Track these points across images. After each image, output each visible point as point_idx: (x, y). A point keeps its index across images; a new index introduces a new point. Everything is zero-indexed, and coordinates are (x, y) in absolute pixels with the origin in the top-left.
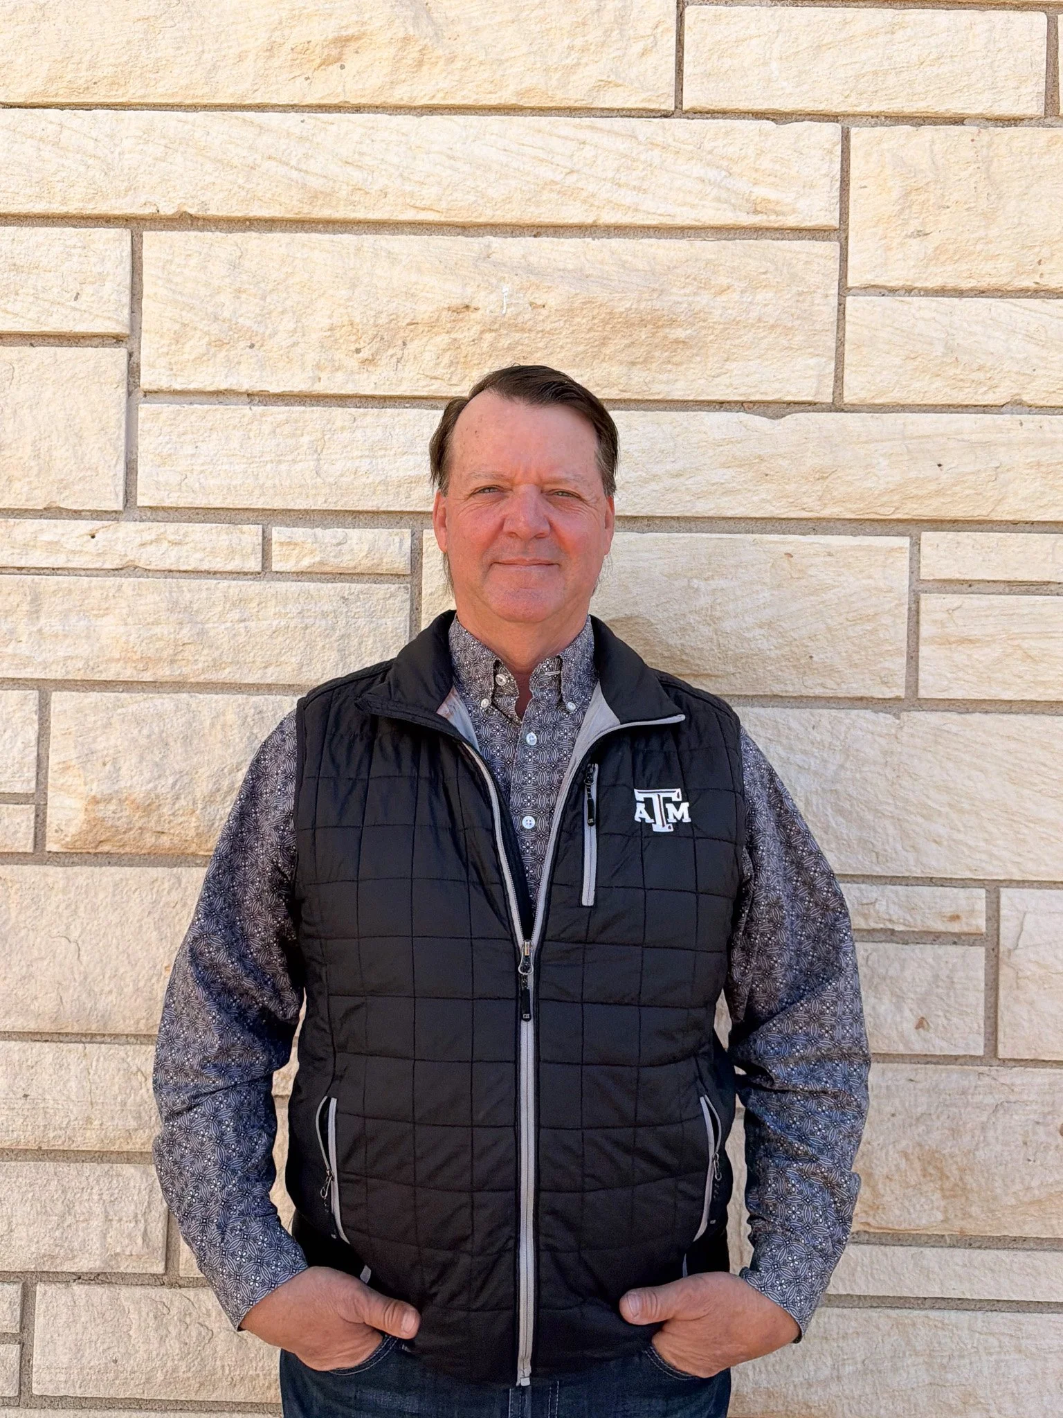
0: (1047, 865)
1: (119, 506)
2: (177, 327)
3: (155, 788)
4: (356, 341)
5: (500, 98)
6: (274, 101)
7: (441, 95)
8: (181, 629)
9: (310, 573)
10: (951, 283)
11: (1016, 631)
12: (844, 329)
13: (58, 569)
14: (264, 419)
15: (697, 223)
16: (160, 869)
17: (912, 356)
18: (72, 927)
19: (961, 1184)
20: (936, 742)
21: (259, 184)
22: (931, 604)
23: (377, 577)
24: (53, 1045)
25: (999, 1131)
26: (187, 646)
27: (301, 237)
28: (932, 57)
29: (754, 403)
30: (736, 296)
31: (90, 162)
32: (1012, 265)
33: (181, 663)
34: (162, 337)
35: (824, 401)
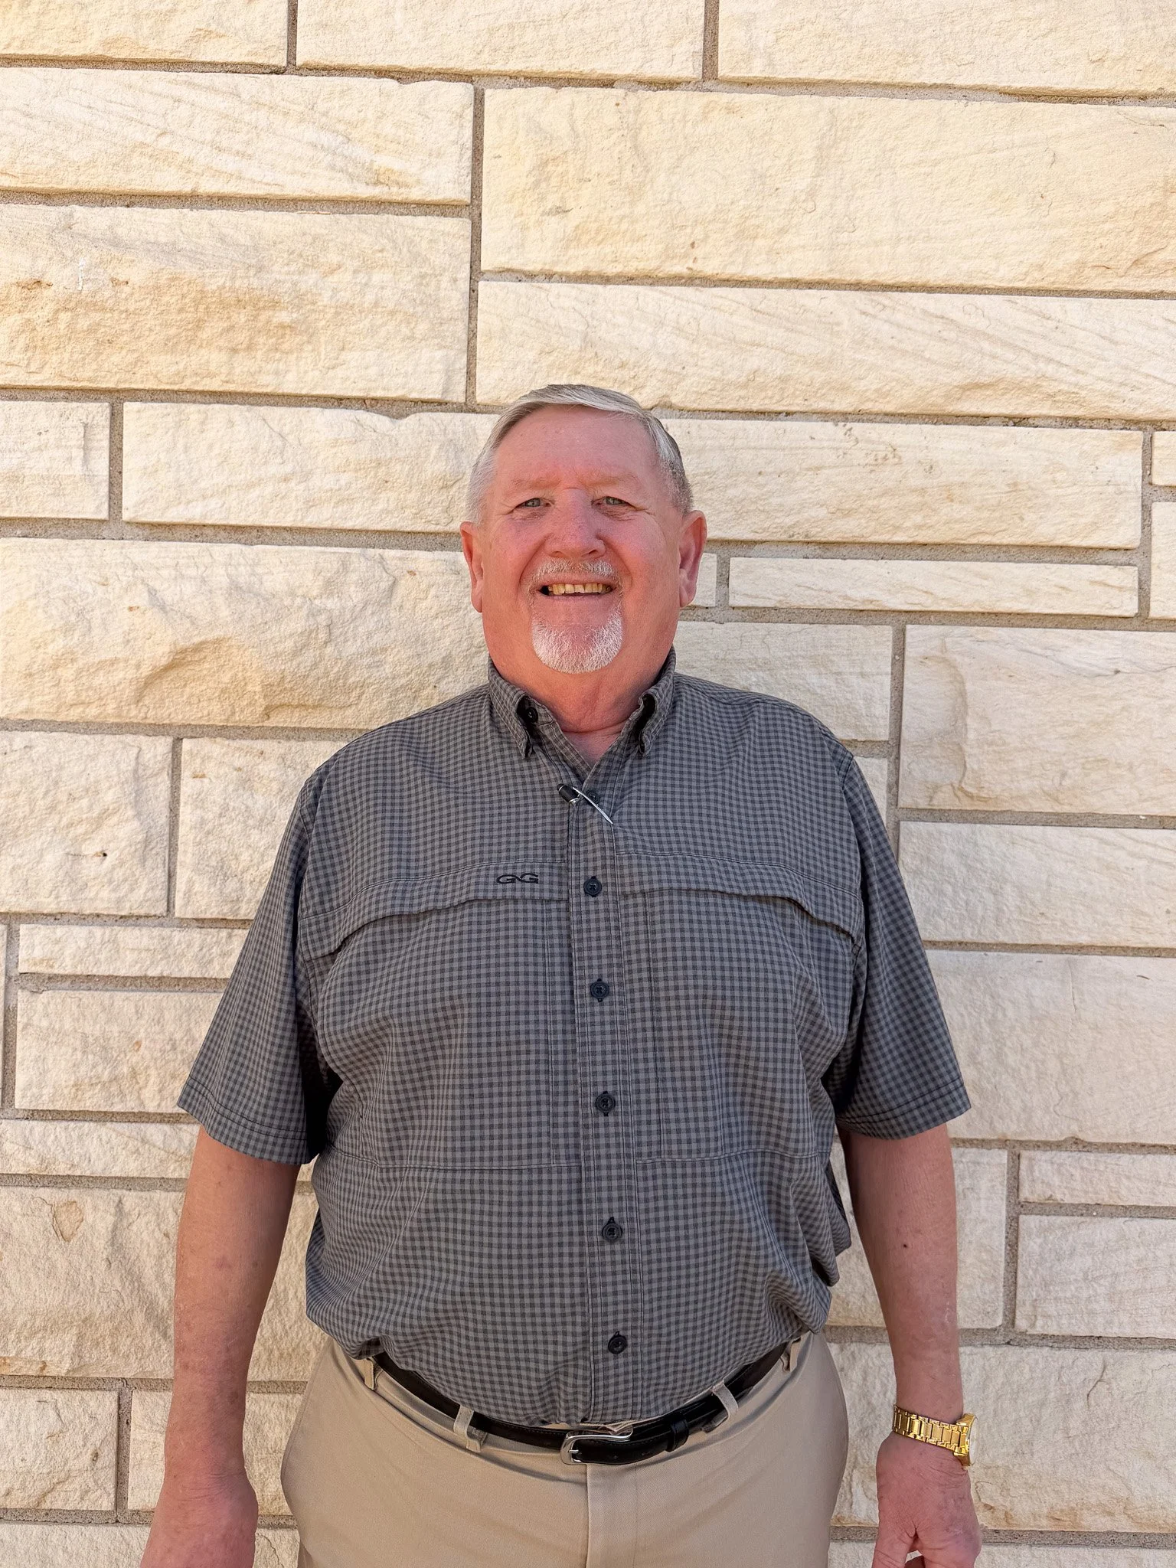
5: (87, 48)
7: (17, 43)
10: (595, 268)
12: (473, 318)
15: (308, 194)
17: (549, 349)
28: (574, 10)
29: (375, 400)
30: (348, 276)
32: (661, 247)
35: (455, 400)
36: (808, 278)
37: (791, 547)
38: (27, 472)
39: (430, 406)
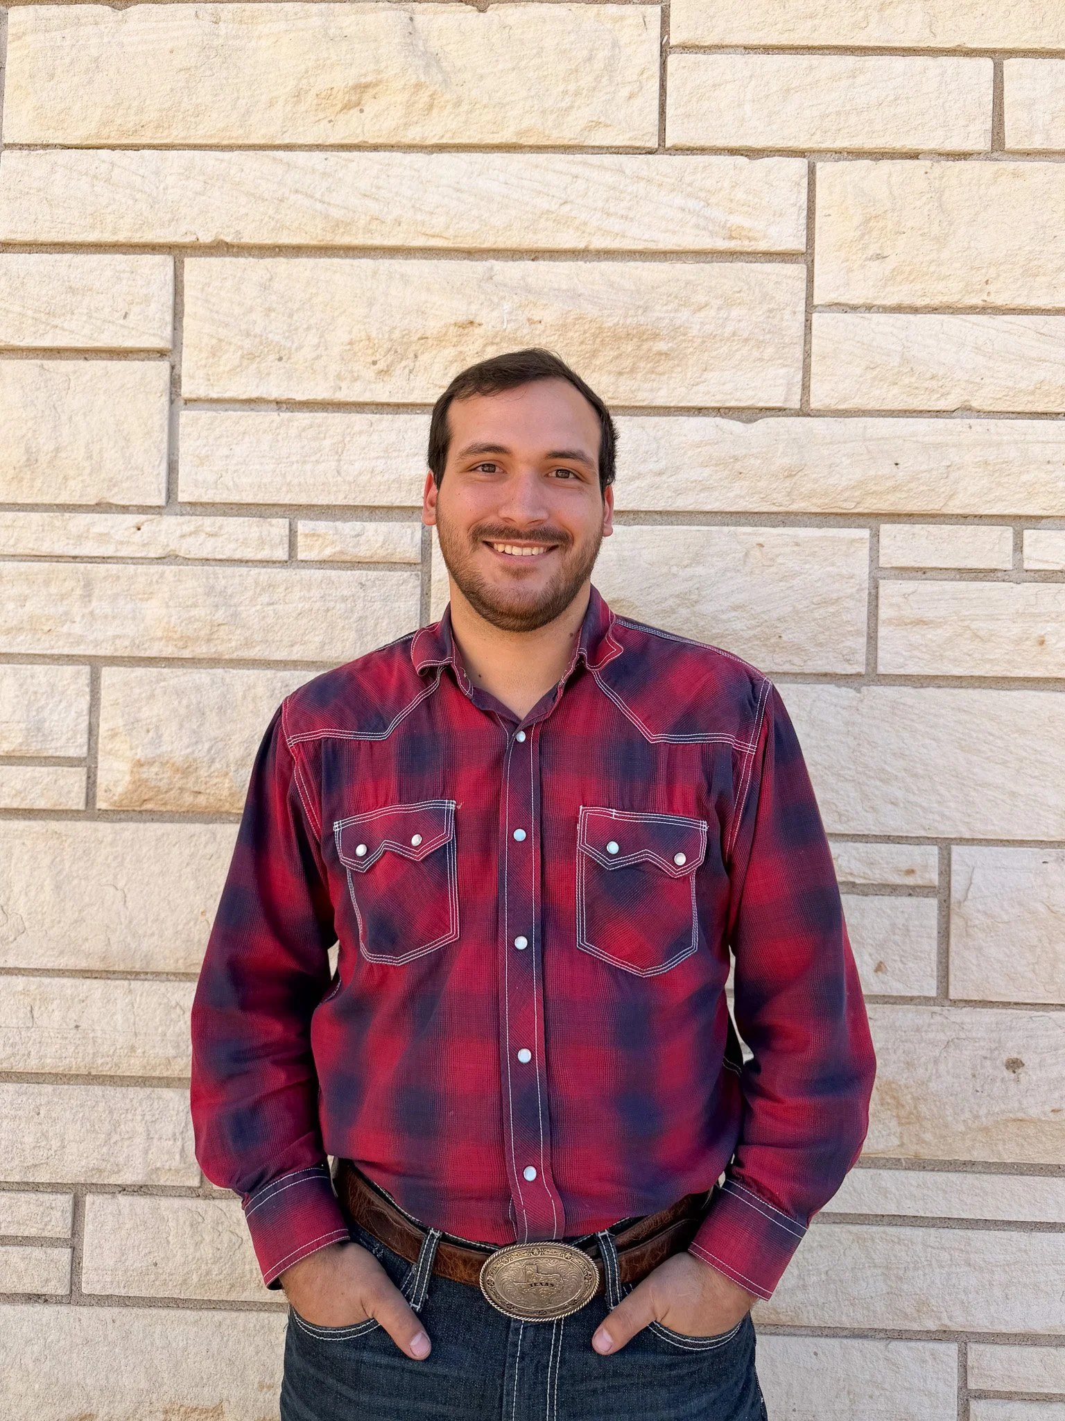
0: (993, 825)
1: (161, 501)
2: (214, 341)
3: (193, 752)
4: (373, 354)
5: (502, 137)
6: (300, 142)
7: (450, 134)
8: (216, 611)
9: (332, 561)
10: (907, 301)
11: (967, 613)
12: (810, 342)
13: (108, 558)
14: (291, 424)
15: (677, 248)
16: (197, 825)
17: (872, 366)
18: (119, 877)
19: (915, 1112)
20: (894, 714)
21: (286, 215)
22: (889, 589)
23: (391, 565)
24: (102, 982)
25: (950, 1065)
26: (222, 627)
27: (324, 262)
28: (889, 99)
29: (729, 409)
30: (713, 313)
31: (138, 196)
32: (962, 284)
33: (217, 642)
34: (200, 351)
35: (792, 407)
39: (773, 413)
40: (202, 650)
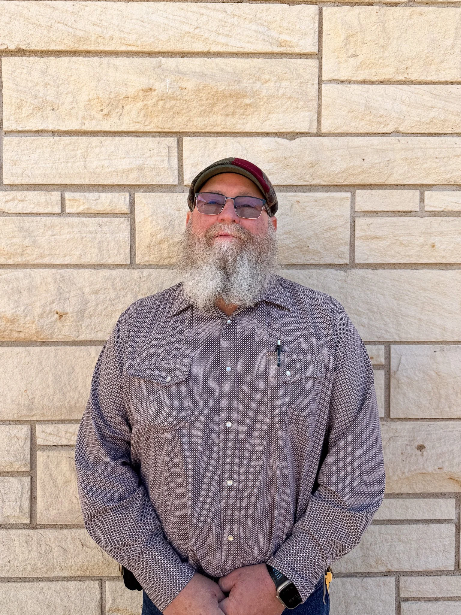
0: (410, 335)
2: (18, 101)
3: (16, 311)
4: (101, 106)
8: (25, 240)
9: (84, 213)
10: (368, 78)
11: (397, 233)
12: (321, 99)
14: (60, 143)
15: (255, 51)
16: (21, 348)
17: (351, 111)
21: (54, 34)
22: (359, 222)
23: (115, 215)
25: (391, 449)
26: (28, 248)
27: (74, 59)
29: (282, 133)
30: (272, 84)
32: (395, 69)
33: (26, 255)
34: (12, 106)
35: (313, 132)
36: (451, 80)
37: (448, 187)
38: (146, 166)
39: (303, 135)
40: (19, 260)
